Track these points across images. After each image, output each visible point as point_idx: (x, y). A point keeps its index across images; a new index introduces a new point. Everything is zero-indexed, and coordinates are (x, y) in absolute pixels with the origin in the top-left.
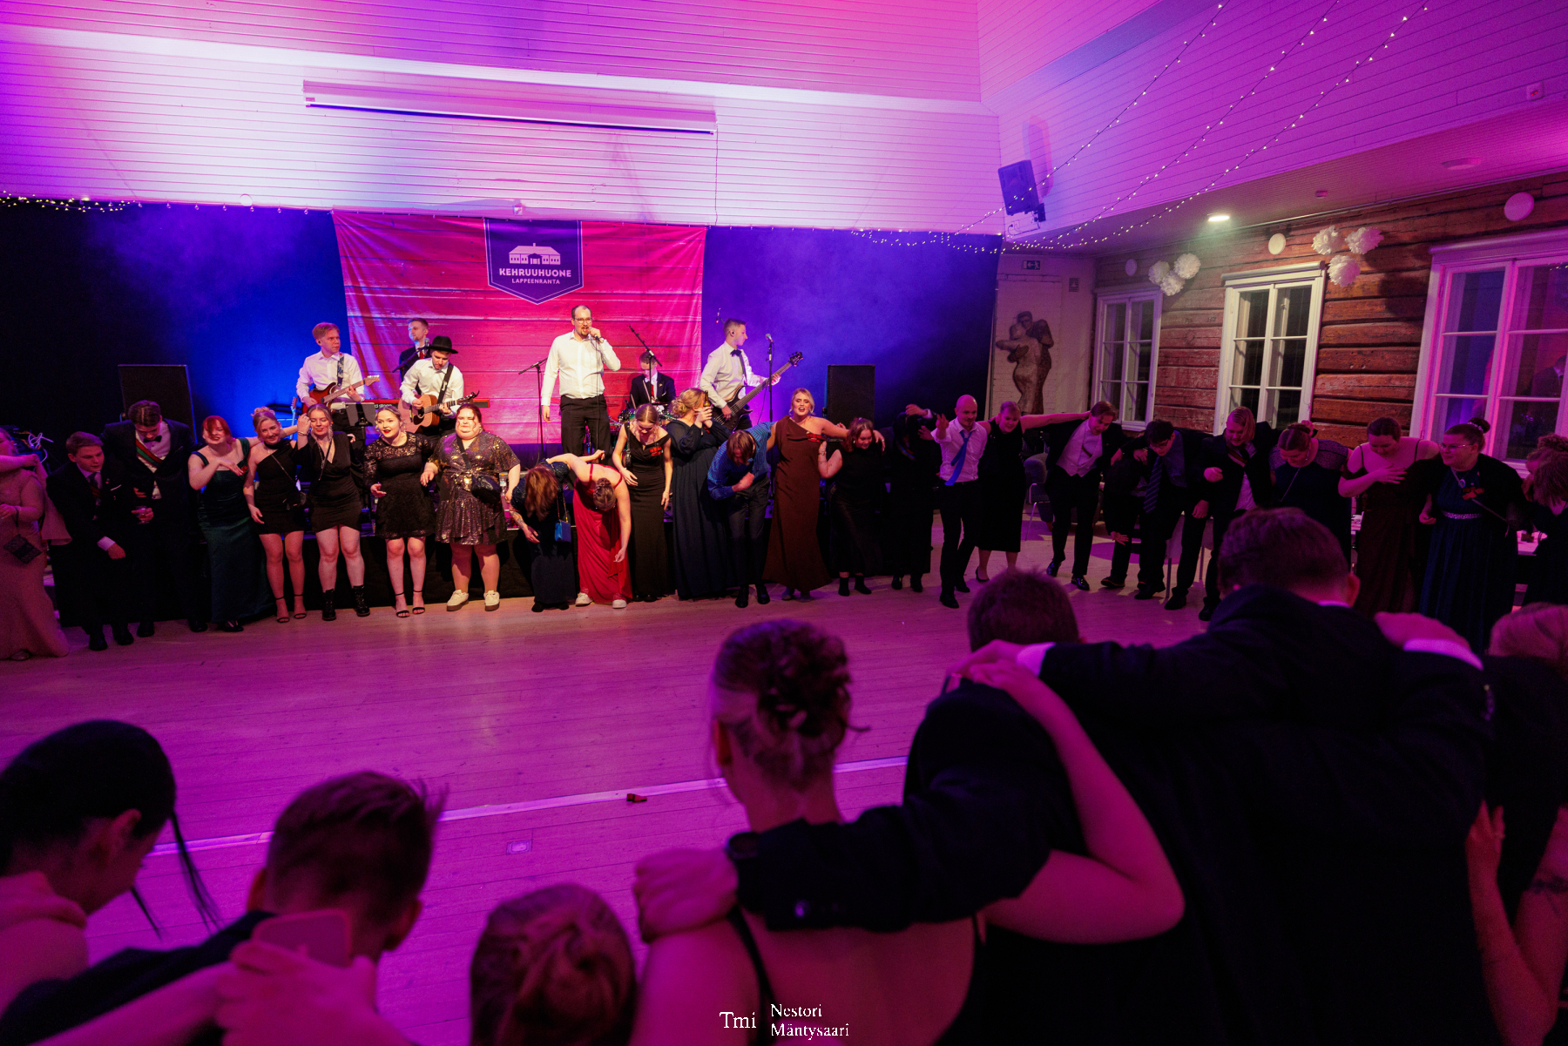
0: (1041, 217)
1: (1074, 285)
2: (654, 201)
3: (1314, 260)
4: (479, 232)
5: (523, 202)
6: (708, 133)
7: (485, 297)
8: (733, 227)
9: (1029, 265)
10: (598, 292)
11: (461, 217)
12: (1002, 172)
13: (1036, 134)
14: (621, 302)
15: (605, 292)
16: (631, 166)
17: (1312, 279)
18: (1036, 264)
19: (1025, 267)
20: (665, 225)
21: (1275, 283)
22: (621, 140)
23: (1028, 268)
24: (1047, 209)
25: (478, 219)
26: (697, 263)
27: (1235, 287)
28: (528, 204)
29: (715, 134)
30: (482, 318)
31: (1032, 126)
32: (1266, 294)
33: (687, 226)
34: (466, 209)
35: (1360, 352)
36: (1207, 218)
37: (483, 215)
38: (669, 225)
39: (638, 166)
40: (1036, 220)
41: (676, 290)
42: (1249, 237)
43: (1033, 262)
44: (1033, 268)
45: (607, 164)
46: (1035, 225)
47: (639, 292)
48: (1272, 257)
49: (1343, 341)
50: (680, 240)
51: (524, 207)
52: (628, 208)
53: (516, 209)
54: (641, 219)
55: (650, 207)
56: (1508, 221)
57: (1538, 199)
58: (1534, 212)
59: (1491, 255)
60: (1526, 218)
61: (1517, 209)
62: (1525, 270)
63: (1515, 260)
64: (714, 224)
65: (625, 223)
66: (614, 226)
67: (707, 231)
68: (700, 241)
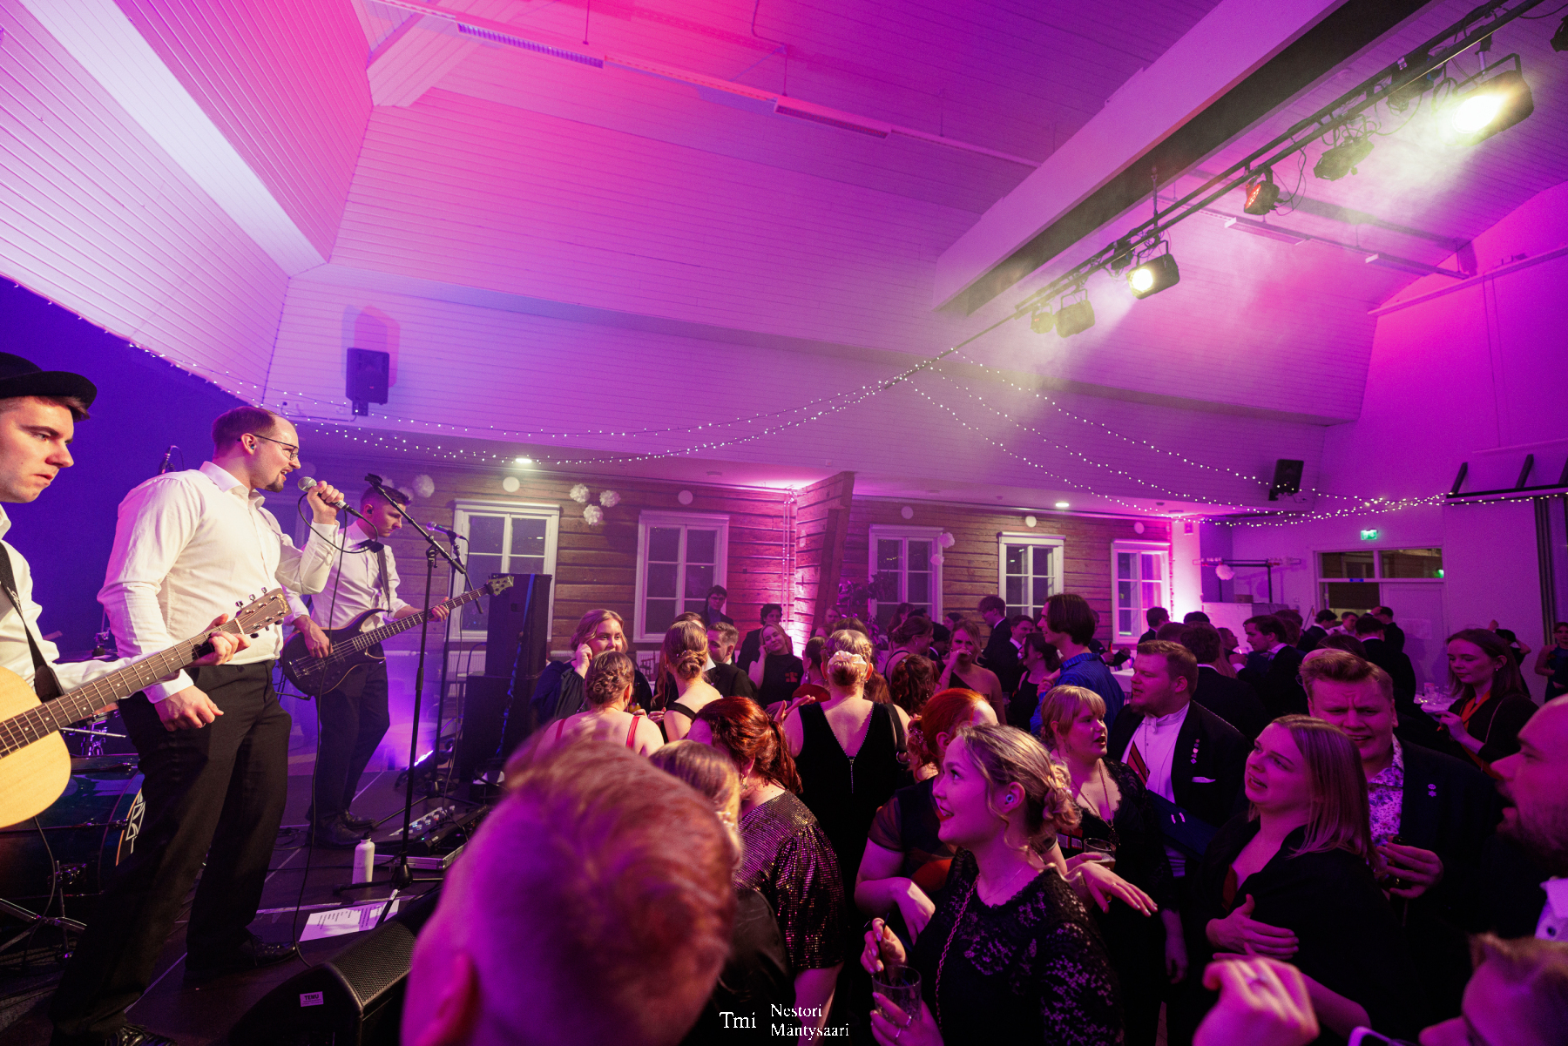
3: (550, 503)
13: (374, 325)
17: (550, 516)
21: (511, 513)
24: (373, 405)
27: (465, 510)
32: (503, 519)
35: (591, 570)
36: (516, 457)
48: (505, 493)
49: (576, 561)
56: (681, 504)
57: (695, 496)
58: (693, 502)
59: (670, 520)
60: (690, 504)
61: (685, 498)
62: (689, 531)
63: (686, 525)
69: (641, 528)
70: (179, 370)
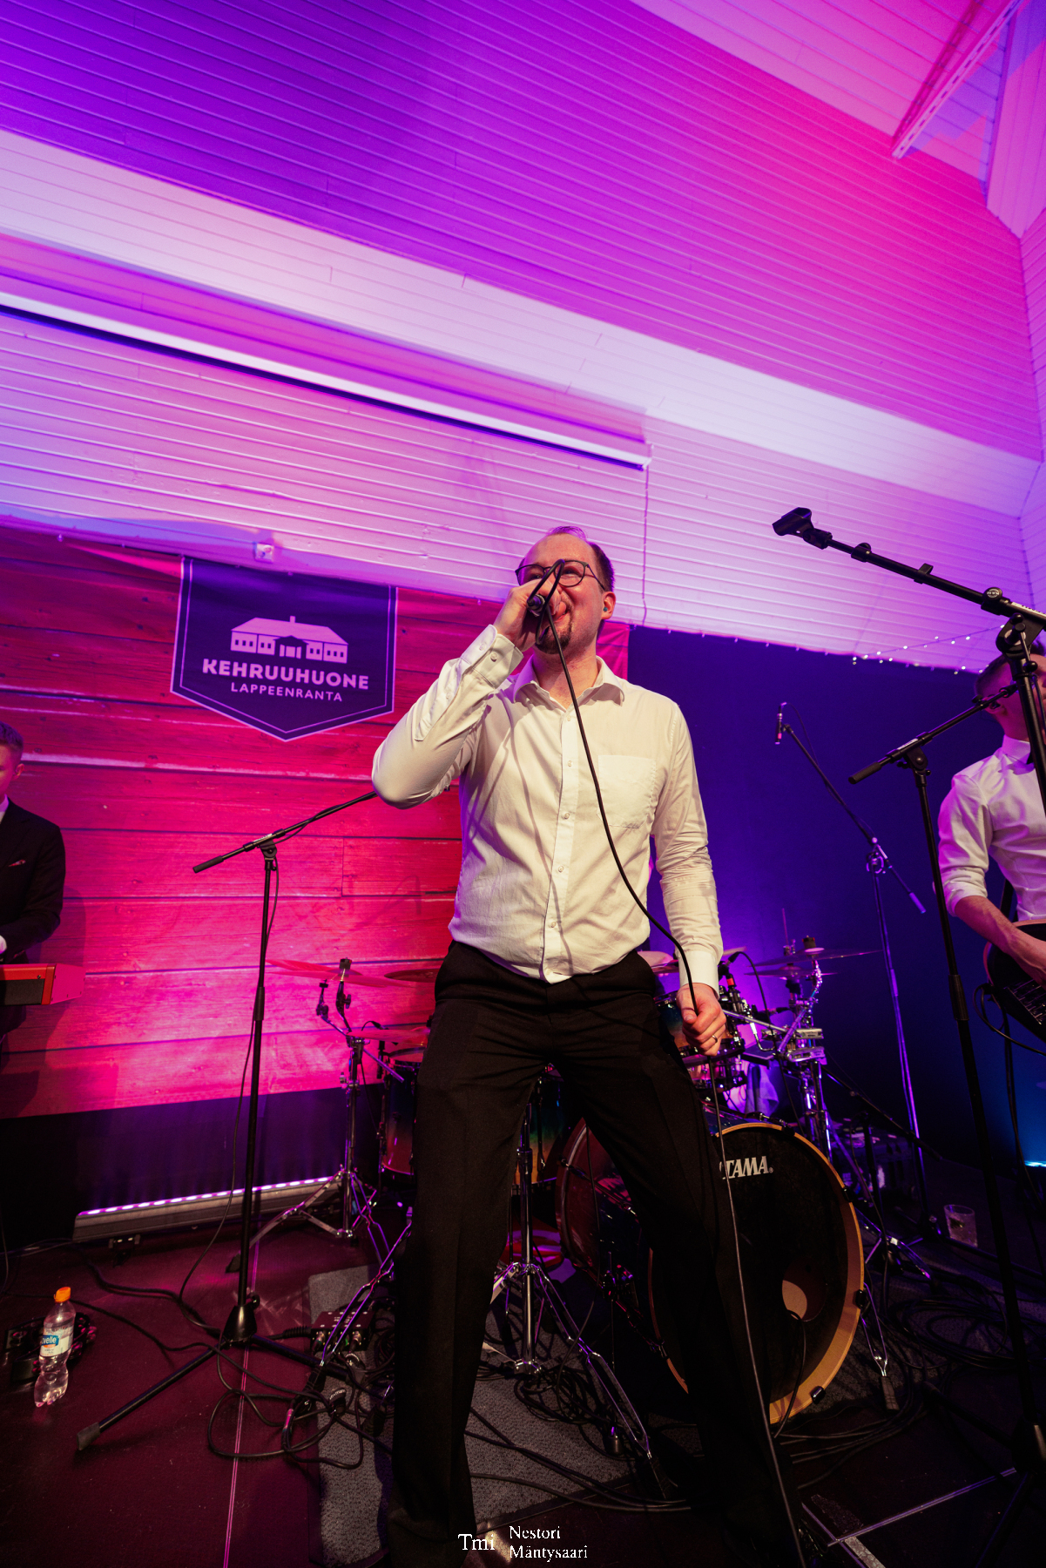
4: (170, 582)
5: (277, 537)
7: (158, 717)
8: (673, 632)
11: (126, 547)
22: (482, 453)
25: (171, 554)
28: (290, 545)
29: (645, 472)
30: (141, 765)
34: (144, 534)
37: (183, 552)
45: (453, 493)
51: (279, 548)
52: (490, 576)
53: (261, 548)
64: (640, 624)
65: (482, 600)
66: (463, 605)
67: (631, 633)
68: (619, 648)
70: (920, 668)
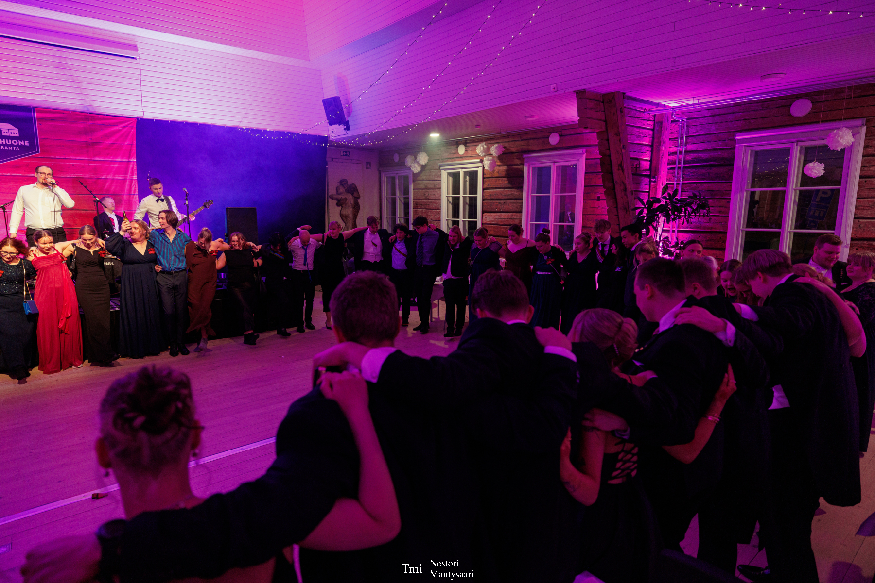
0: (348, 128)
1: (368, 166)
2: (94, 98)
3: (478, 158)
6: (133, 58)
8: (156, 120)
9: (344, 153)
10: (53, 157)
12: (325, 101)
13: (341, 82)
14: (73, 165)
15: (58, 157)
16: (74, 73)
17: (478, 167)
18: (348, 153)
19: (342, 155)
20: (105, 115)
21: (462, 168)
22: (64, 55)
23: (344, 155)
24: (350, 124)
26: (130, 142)
27: (445, 170)
29: (138, 60)
31: (338, 78)
32: (459, 173)
33: (122, 117)
35: (499, 203)
38: (108, 115)
39: (79, 74)
40: (345, 129)
41: (117, 158)
42: (449, 145)
43: (346, 152)
44: (346, 155)
45: (54, 71)
46: (344, 132)
47: (86, 158)
48: (460, 156)
49: (492, 198)
50: (117, 126)
52: (74, 102)
54: (85, 110)
55: (91, 102)
56: (551, 145)
57: (560, 136)
58: (559, 142)
59: (546, 160)
60: (557, 144)
61: (554, 140)
62: (558, 167)
63: (554, 162)
64: (142, 117)
65: (72, 111)
66: (63, 113)
67: (137, 121)
68: (132, 127)
69: (526, 169)
